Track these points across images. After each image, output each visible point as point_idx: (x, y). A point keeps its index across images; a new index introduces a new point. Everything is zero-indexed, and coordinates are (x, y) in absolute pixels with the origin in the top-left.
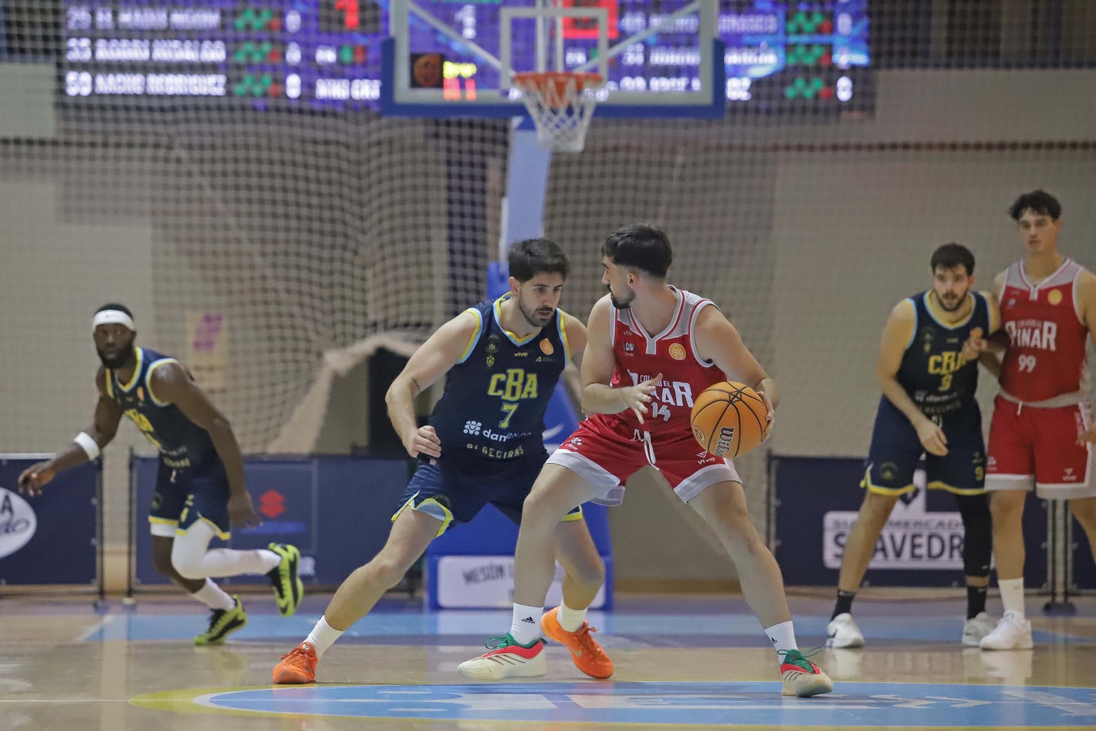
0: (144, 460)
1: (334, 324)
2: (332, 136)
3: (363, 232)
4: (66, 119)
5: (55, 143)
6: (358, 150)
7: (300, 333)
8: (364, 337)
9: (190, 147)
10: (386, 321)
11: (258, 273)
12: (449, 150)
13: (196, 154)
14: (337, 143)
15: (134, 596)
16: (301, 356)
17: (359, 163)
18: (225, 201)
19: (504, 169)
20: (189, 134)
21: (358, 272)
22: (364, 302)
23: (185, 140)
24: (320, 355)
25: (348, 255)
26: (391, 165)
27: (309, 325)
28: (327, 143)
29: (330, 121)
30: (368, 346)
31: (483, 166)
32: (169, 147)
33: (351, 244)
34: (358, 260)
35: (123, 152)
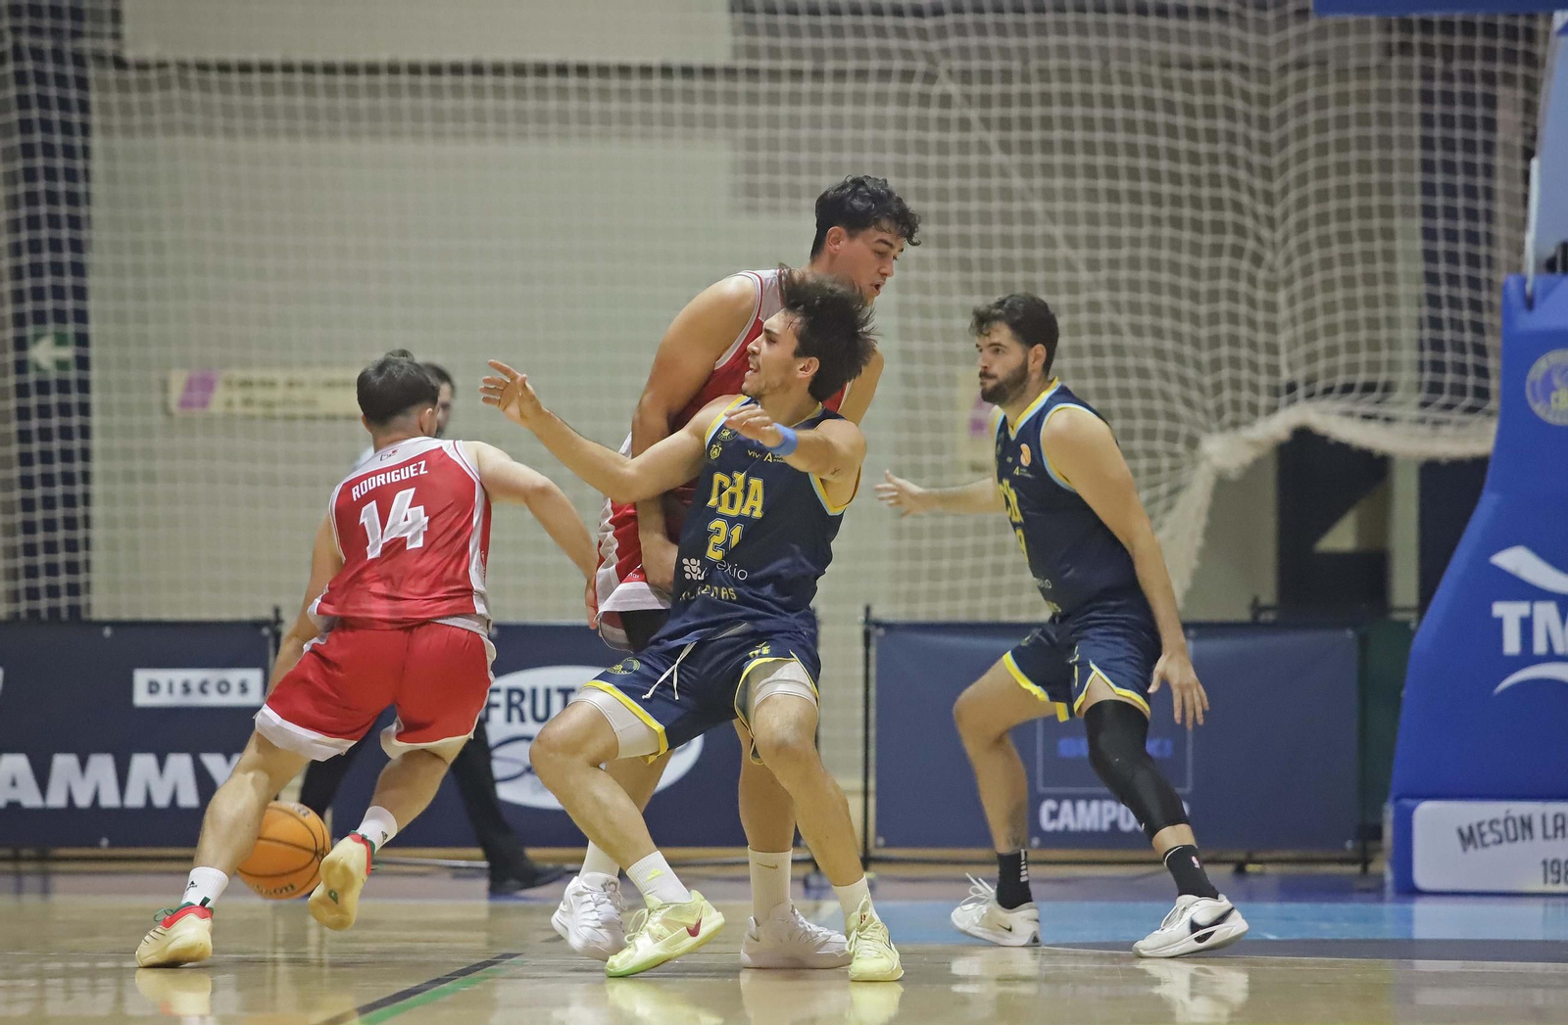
0: (889, 627)
1: (1218, 388)
2: (1216, 52)
3: (1271, 223)
4: (751, 29)
5: (730, 73)
6: (1263, 76)
7: (1158, 405)
8: (1272, 410)
9: (965, 76)
10: (1310, 381)
11: (1083, 298)
12: (1427, 75)
13: (976, 89)
14: (1227, 66)
15: (873, 867)
16: (1159, 445)
17: (1264, 100)
18: (1026, 171)
19: (1530, 108)
20: (964, 53)
21: (1261, 295)
22: (1273, 349)
23: (957, 64)
24: (1193, 442)
25: (1245, 265)
26: (1321, 103)
27: (1174, 389)
28: (1207, 65)
29: (1214, 26)
30: (1278, 426)
31: (1490, 101)
32: (930, 78)
33: (1250, 244)
34: (1262, 274)
35: (849, 86)
